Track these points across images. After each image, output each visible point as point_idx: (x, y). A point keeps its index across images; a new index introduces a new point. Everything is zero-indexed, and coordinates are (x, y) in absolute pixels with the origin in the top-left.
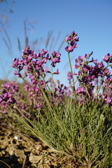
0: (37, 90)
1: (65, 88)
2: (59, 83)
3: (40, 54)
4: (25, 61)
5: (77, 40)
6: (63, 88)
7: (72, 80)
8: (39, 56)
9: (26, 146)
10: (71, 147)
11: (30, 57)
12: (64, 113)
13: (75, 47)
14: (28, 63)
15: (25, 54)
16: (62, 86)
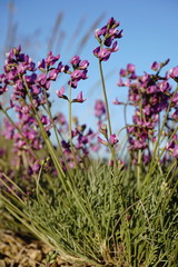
0: (32, 136)
1: (90, 132)
2: (77, 123)
3: (43, 62)
4: (11, 76)
5: (119, 36)
6: (85, 133)
7: (103, 117)
8: (43, 65)
9: (7, 253)
10: (103, 247)
11: (21, 67)
12: (88, 183)
13: (113, 50)
14: (15, 80)
15: (11, 61)
16: (84, 127)
